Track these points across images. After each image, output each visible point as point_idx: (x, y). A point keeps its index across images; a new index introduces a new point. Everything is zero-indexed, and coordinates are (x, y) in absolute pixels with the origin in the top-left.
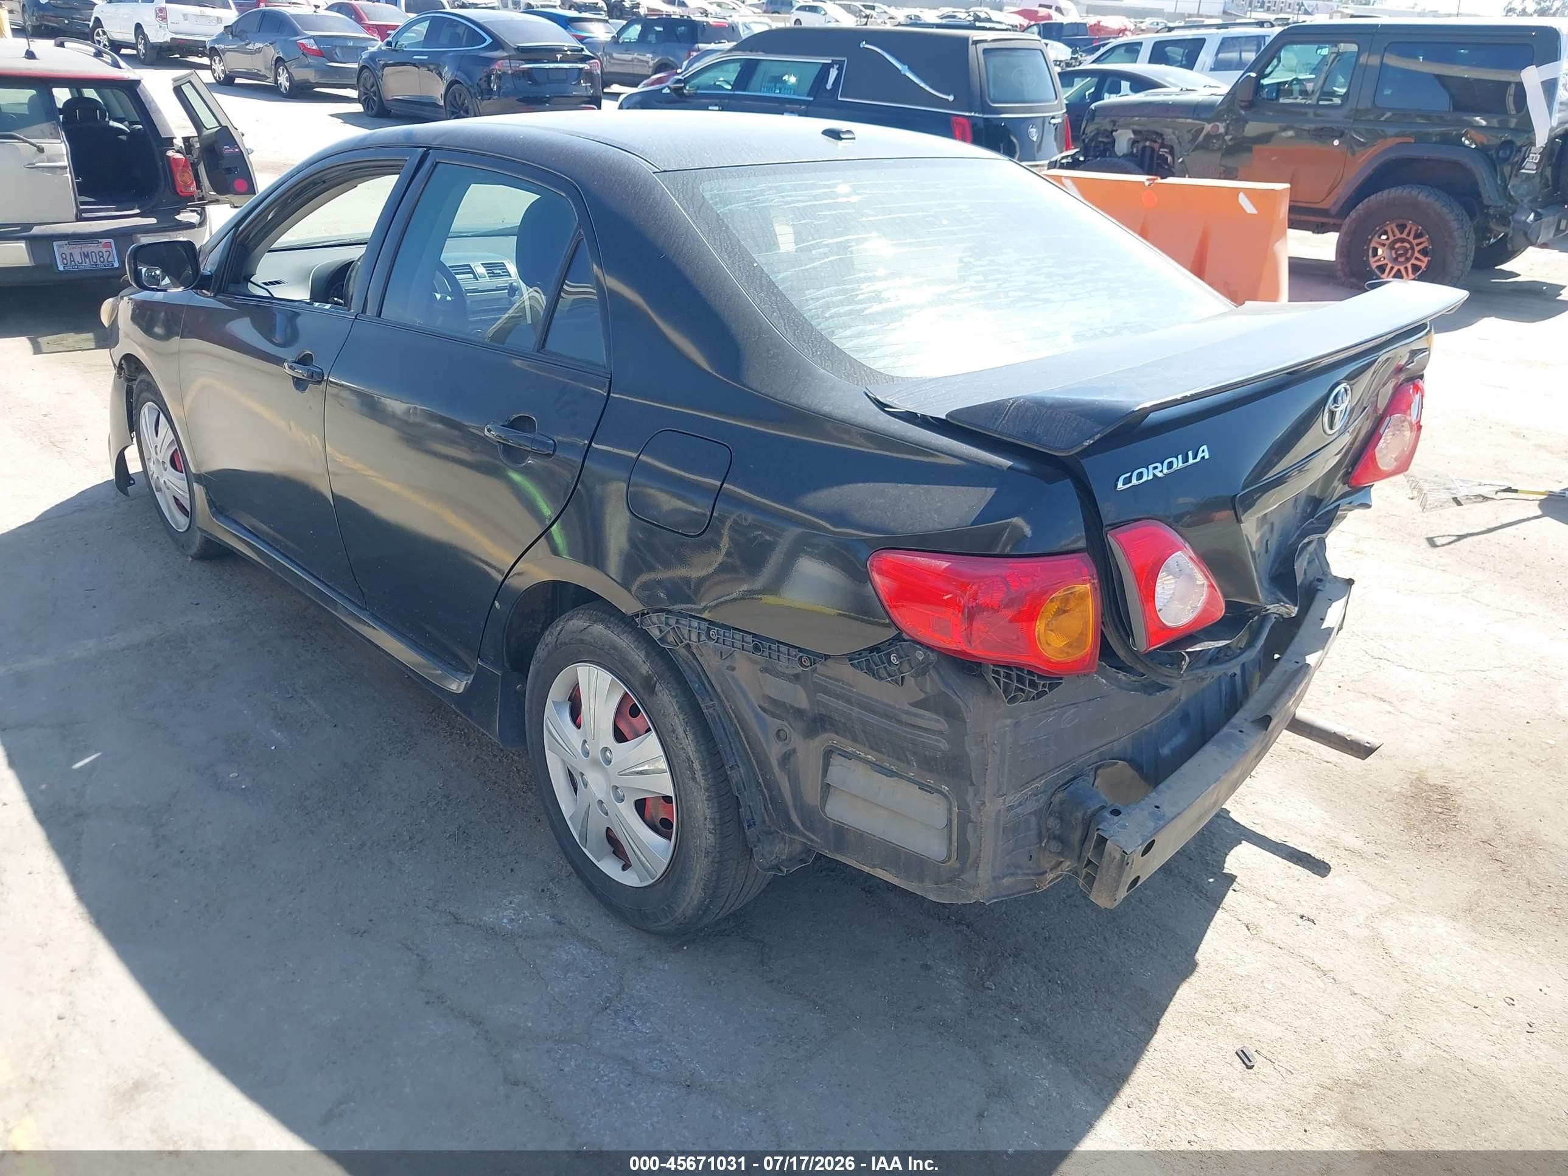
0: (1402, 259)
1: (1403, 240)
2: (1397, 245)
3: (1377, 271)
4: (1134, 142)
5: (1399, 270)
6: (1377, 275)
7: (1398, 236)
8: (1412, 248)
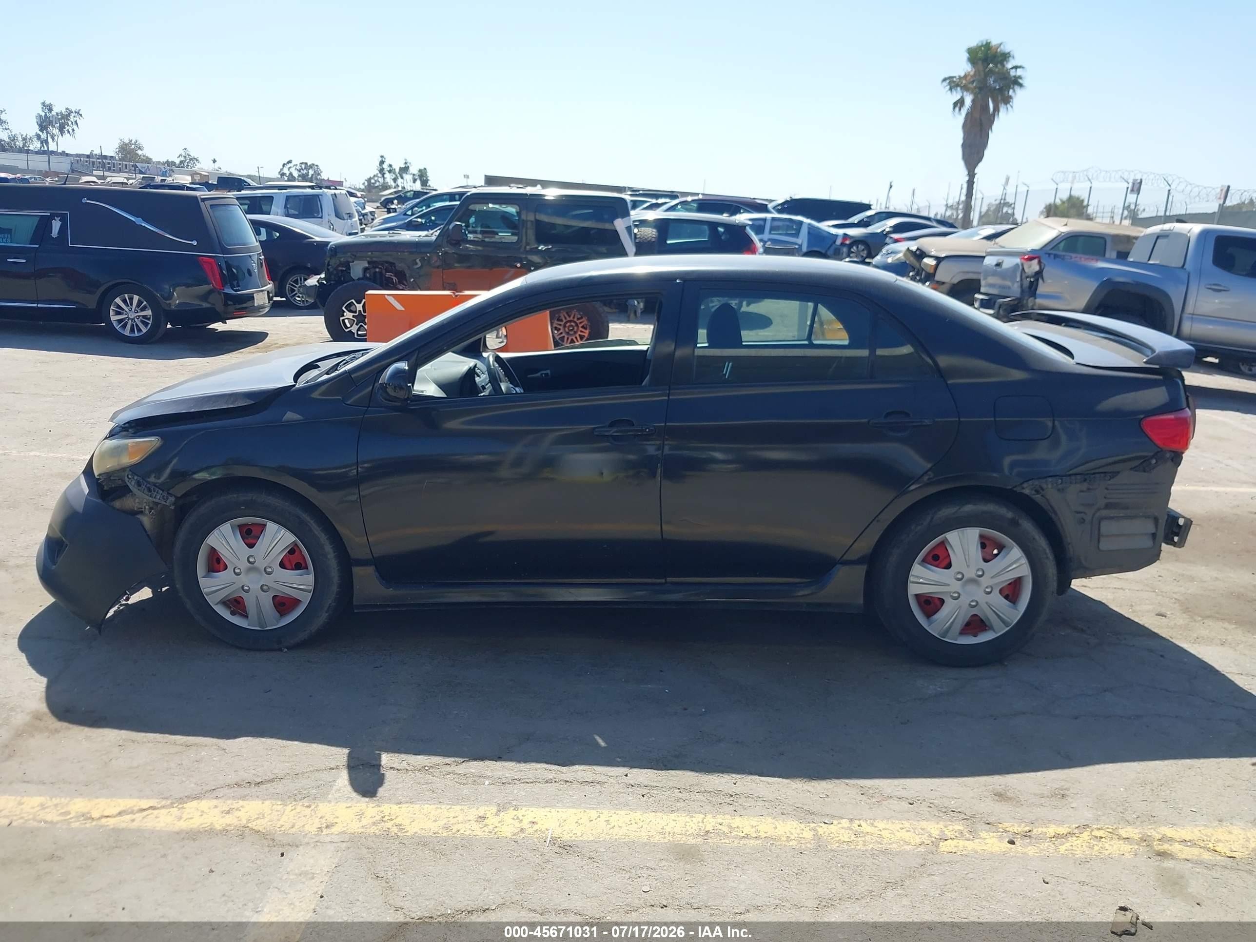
0: (572, 333)
1: (570, 321)
2: (568, 324)
3: (559, 341)
4: (365, 270)
5: (572, 339)
6: (560, 343)
7: (568, 319)
8: (577, 325)
